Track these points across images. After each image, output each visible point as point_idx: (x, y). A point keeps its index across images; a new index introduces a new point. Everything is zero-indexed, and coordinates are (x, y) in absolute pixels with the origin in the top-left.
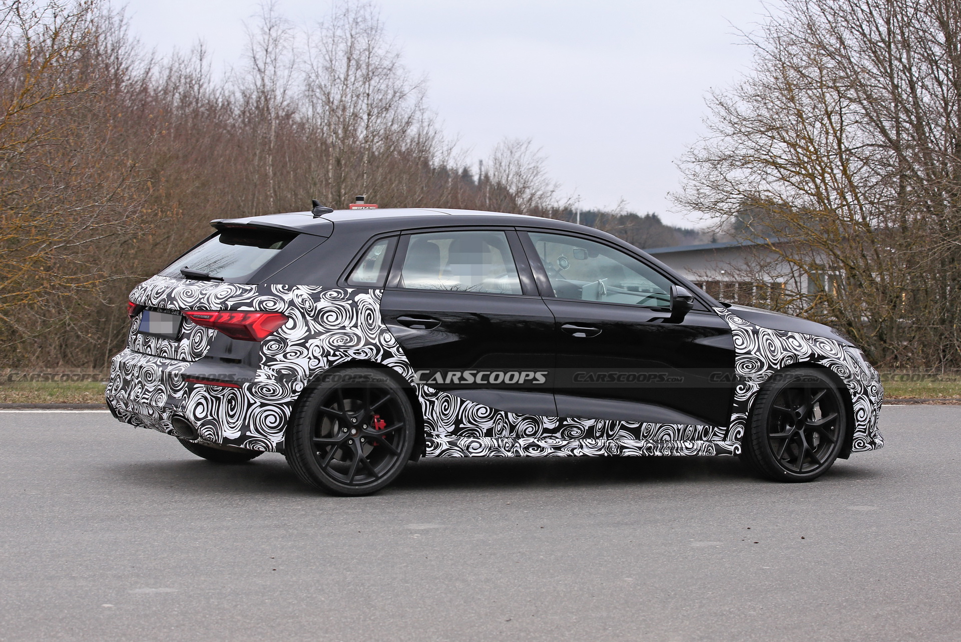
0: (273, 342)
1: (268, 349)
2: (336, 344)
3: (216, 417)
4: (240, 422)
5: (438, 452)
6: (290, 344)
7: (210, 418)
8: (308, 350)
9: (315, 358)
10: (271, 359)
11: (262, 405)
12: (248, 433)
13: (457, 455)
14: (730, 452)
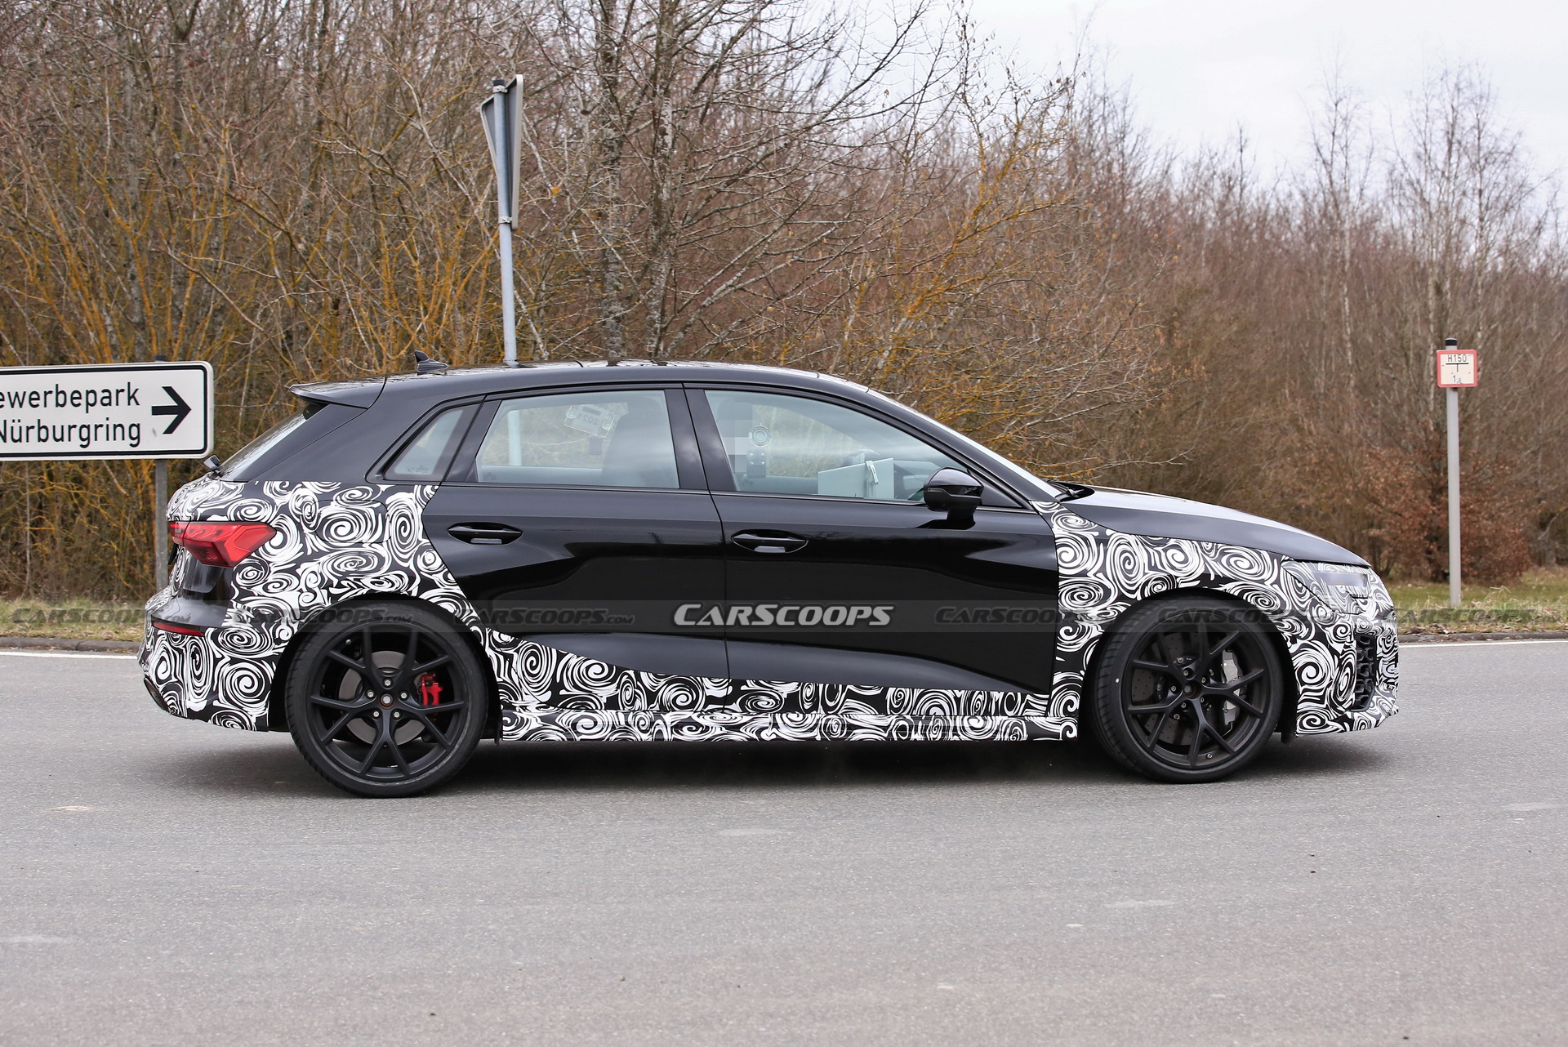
0: (249, 568)
1: (243, 578)
2: (343, 569)
3: (180, 678)
4: (208, 686)
5: (522, 732)
6: (273, 570)
7: (174, 679)
8: (299, 578)
9: (309, 590)
10: (246, 593)
11: (233, 661)
12: (216, 703)
13: (555, 736)
14: (1056, 735)
